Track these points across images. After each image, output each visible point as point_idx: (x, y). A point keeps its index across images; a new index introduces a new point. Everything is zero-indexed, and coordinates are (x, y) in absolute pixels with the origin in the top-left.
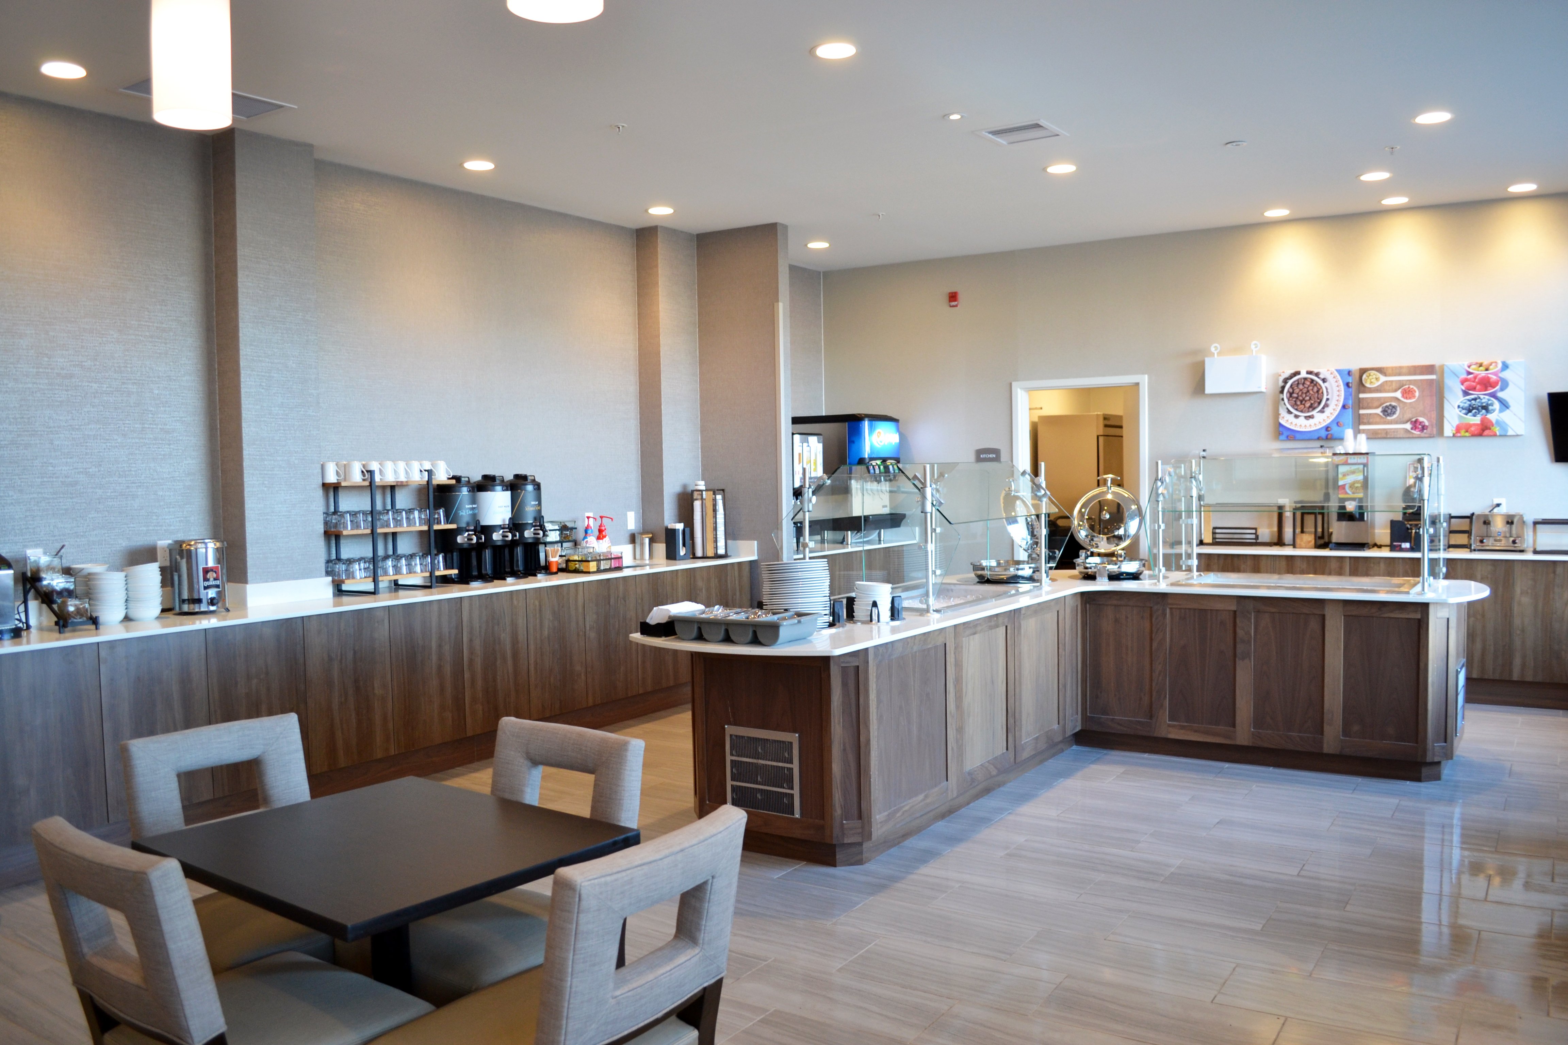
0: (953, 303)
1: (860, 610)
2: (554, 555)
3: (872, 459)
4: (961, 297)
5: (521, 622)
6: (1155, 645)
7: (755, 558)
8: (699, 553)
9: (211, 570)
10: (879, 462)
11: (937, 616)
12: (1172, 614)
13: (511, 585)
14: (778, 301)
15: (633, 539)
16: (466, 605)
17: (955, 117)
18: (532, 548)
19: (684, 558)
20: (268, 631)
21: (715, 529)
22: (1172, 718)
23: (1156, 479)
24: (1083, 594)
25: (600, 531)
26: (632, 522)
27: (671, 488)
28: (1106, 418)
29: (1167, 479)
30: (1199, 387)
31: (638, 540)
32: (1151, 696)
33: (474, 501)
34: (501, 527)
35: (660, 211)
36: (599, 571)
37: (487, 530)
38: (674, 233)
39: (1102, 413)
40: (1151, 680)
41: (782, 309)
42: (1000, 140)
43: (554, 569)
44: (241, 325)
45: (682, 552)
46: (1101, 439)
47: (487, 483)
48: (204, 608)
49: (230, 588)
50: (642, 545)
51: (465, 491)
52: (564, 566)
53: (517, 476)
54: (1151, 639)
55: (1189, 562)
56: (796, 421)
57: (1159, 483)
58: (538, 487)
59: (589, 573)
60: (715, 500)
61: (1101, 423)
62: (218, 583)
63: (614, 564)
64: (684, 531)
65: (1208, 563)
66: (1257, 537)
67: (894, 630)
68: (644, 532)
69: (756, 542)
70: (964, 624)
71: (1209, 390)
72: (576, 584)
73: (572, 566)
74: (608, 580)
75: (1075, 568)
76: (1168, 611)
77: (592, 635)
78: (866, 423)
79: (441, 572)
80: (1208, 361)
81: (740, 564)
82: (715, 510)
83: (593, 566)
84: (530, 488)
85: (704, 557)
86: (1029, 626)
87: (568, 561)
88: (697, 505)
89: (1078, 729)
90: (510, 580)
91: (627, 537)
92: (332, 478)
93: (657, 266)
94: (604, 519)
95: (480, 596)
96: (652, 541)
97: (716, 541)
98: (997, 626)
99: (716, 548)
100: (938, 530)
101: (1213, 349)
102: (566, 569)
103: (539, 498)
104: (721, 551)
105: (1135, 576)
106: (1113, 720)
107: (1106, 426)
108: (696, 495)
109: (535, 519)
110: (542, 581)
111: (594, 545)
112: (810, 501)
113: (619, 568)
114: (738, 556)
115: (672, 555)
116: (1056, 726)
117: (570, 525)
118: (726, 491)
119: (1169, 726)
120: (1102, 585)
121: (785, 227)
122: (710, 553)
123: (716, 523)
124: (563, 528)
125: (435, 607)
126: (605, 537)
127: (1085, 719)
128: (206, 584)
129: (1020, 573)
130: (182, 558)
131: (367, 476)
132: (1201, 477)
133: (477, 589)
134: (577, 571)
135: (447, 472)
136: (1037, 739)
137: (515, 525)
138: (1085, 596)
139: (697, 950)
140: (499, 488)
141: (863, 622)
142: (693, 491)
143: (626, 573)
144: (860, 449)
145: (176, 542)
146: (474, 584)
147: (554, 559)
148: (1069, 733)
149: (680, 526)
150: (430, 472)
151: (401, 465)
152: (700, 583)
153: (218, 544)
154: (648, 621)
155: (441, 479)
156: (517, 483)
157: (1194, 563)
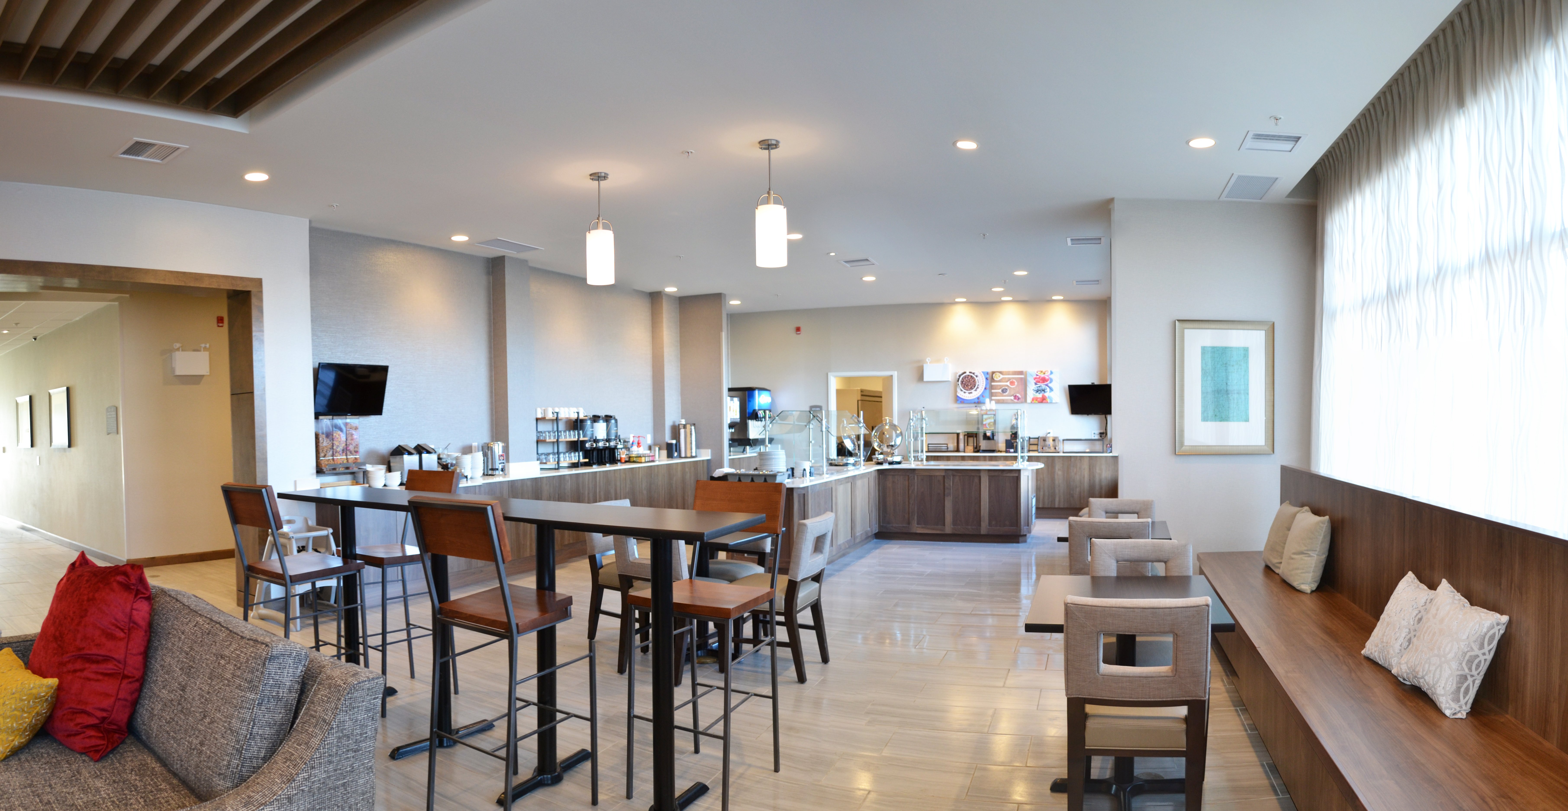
0: (798, 332)
1: (798, 472)
2: (622, 454)
3: (759, 410)
4: (802, 329)
5: (618, 484)
6: (910, 492)
7: (709, 458)
8: (683, 455)
9: (501, 455)
10: (762, 411)
11: (828, 476)
12: (917, 478)
13: (608, 468)
14: (722, 331)
15: (650, 448)
16: (598, 474)
17: (832, 254)
18: (612, 451)
19: (676, 457)
20: (529, 483)
21: (691, 443)
22: (918, 524)
23: (910, 419)
24: (878, 470)
25: (638, 443)
26: (649, 440)
27: (668, 423)
28: (862, 391)
29: (915, 419)
30: (920, 378)
31: (652, 448)
32: (909, 514)
33: (592, 427)
34: (603, 440)
35: (669, 289)
36: (645, 462)
37: (596, 441)
38: (671, 297)
39: (859, 388)
40: (909, 507)
41: (724, 335)
43: (623, 461)
45: (676, 454)
46: (860, 402)
47: (595, 419)
48: (497, 472)
49: (506, 464)
50: (655, 451)
51: (589, 422)
52: (627, 459)
53: (606, 416)
54: (909, 490)
55: (922, 457)
56: (730, 390)
57: (911, 421)
58: (616, 421)
59: (641, 463)
60: (691, 429)
61: (859, 393)
62: (504, 461)
63: (651, 459)
64: (676, 444)
65: (929, 458)
66: (949, 448)
67: (811, 481)
68: (655, 444)
69: (710, 450)
70: (838, 479)
71: (925, 379)
72: (639, 467)
73: (632, 460)
74: (651, 466)
76: (916, 477)
77: (645, 492)
78: (757, 392)
79: (582, 460)
80: (924, 366)
81: (703, 461)
82: (691, 434)
83: (643, 459)
84: (613, 421)
85: (686, 457)
86: (859, 483)
87: (630, 457)
88: (682, 431)
89: (877, 531)
90: (608, 465)
91: (647, 447)
92: (539, 416)
93: (662, 313)
94: (640, 438)
95: (603, 471)
96: (660, 449)
97: (691, 449)
98: (848, 482)
99: (692, 453)
100: (813, 442)
101: (927, 360)
102: (629, 461)
103: (617, 426)
104: (694, 454)
105: (899, 463)
106: (892, 526)
107: (862, 395)
108: (681, 427)
109: (616, 436)
110: (619, 467)
111: (635, 451)
112: (769, 426)
113: (653, 461)
114: (700, 457)
115: (670, 455)
116: (869, 529)
117: (627, 440)
118: (696, 425)
119: (917, 527)
120: (886, 466)
121: (724, 294)
122: (689, 455)
123: (691, 440)
124: (625, 442)
125: (587, 475)
126: (640, 446)
127: (880, 526)
128: (500, 462)
129: (849, 462)
130: (488, 450)
131: (555, 414)
132: (927, 419)
133: (595, 469)
134: (634, 462)
135: (584, 413)
136: (862, 534)
137: (608, 440)
138: (880, 472)
139: (823, 555)
140: (601, 421)
141: (800, 478)
142: (679, 425)
143: (657, 463)
144: (754, 405)
145: (485, 443)
146: (594, 466)
147: (623, 456)
148: (874, 533)
149: (674, 442)
150: (578, 413)
151: (566, 409)
152: (687, 470)
153: (503, 444)
154: (713, 475)
155: (581, 416)
156: (608, 419)
157: (925, 458)
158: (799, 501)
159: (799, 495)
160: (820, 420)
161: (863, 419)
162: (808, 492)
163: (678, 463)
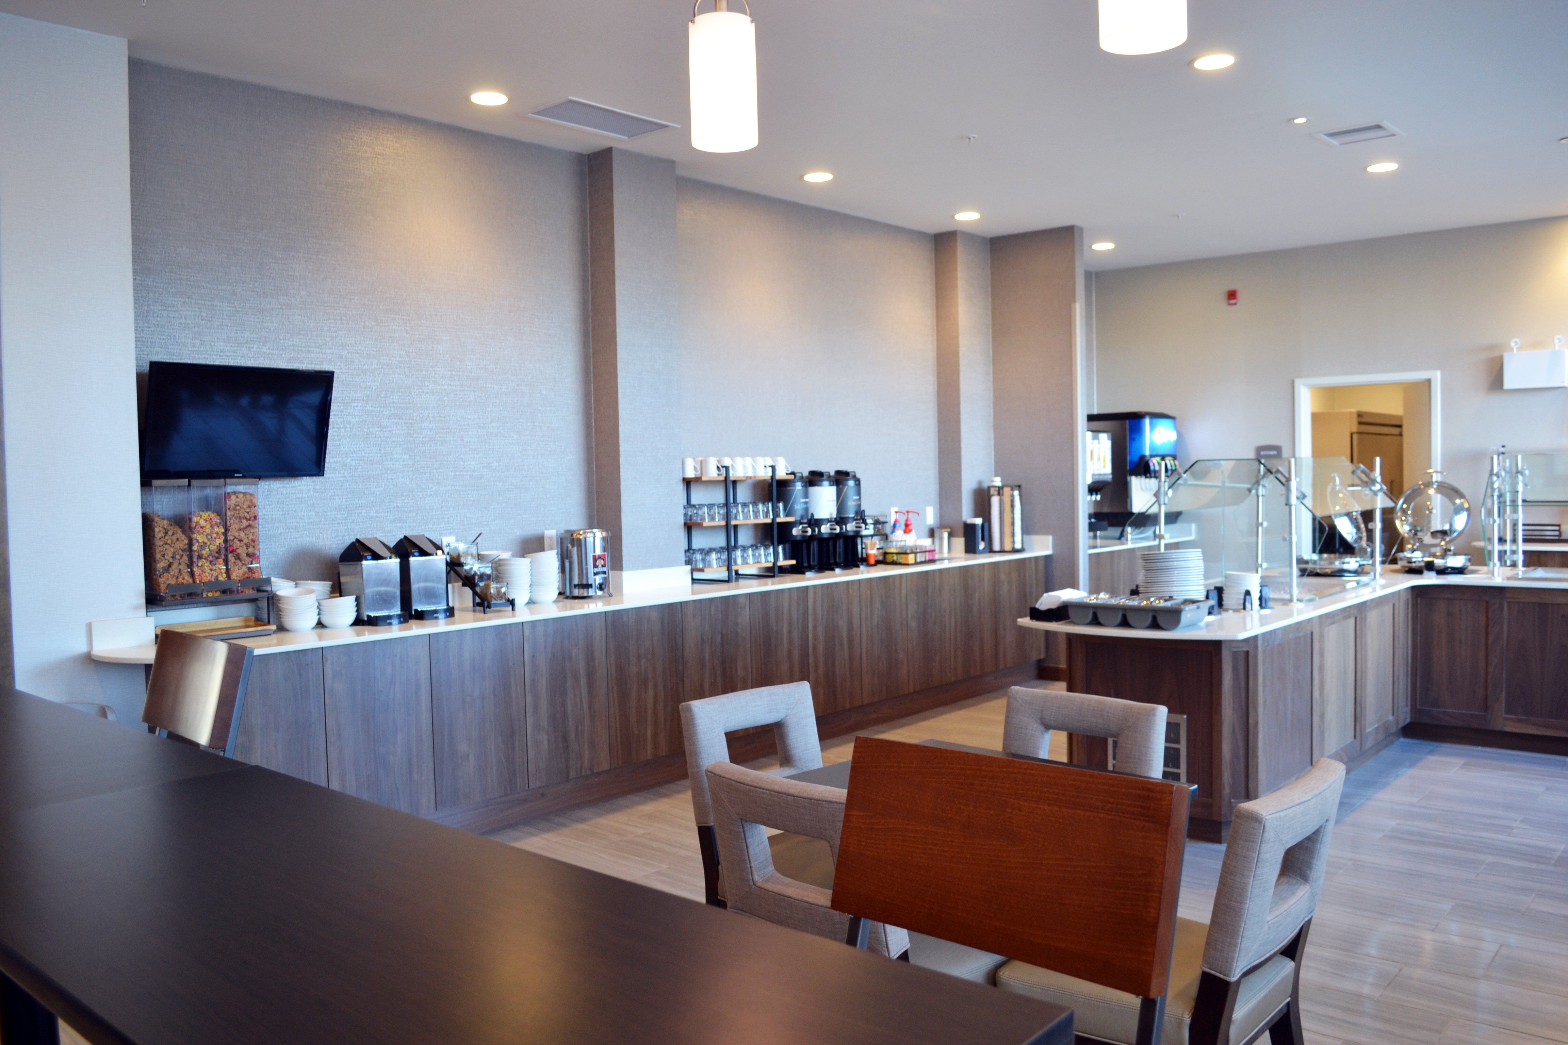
0: (1232, 301)
1: (1232, 598)
2: (872, 548)
3: (1152, 456)
4: (1240, 295)
5: (855, 610)
6: (1491, 639)
7: (1049, 552)
8: (997, 546)
9: (600, 557)
10: (1158, 459)
11: (1301, 605)
13: (839, 576)
14: (1075, 301)
15: (932, 533)
16: (811, 593)
17: (1300, 121)
18: (851, 541)
19: (983, 552)
20: (654, 615)
21: (1013, 524)
22: (1509, 711)
23: (1491, 473)
24: (1413, 588)
25: (907, 525)
26: (930, 517)
27: (968, 485)
28: (1360, 415)
29: (1503, 473)
30: (1497, 382)
31: (937, 534)
32: (1486, 689)
33: (806, 496)
34: (829, 521)
35: (967, 217)
36: (916, 563)
37: (815, 523)
38: (971, 237)
39: (1354, 410)
40: (1487, 673)
41: (1079, 309)
42: (1334, 142)
43: (872, 562)
44: (618, 330)
45: (982, 546)
46: (1355, 437)
47: (814, 478)
48: (591, 592)
49: (612, 574)
50: (941, 539)
51: (799, 486)
52: (881, 558)
53: (838, 473)
54: (1487, 634)
55: (1515, 557)
56: (1091, 418)
57: (1495, 478)
58: (858, 482)
59: (907, 565)
60: (1012, 496)
61: (1355, 420)
62: (605, 569)
63: (928, 557)
64: (983, 526)
65: (1531, 560)
66: (1560, 535)
67: (1262, 621)
68: (942, 526)
69: (1050, 538)
70: (1326, 614)
72: (901, 576)
73: (889, 558)
74: (927, 572)
75: (1396, 563)
76: (1506, 605)
77: (913, 624)
78: (1147, 421)
79: (782, 562)
80: (1507, 358)
81: (1036, 558)
82: (1012, 506)
83: (911, 558)
84: (851, 483)
85: (1002, 552)
86: (1373, 617)
87: (885, 554)
88: (995, 500)
89: (1408, 721)
90: (838, 571)
91: (926, 532)
92: (690, 474)
93: (955, 270)
94: (910, 514)
95: (822, 585)
96: (951, 535)
97: (1013, 535)
98: (1349, 617)
99: (1013, 542)
100: (1265, 524)
101: (1513, 344)
102: (884, 560)
103: (859, 493)
104: (1018, 546)
105: (1460, 571)
106: (1444, 713)
107: (1360, 423)
108: (993, 491)
109: (857, 513)
110: (863, 574)
111: (900, 539)
112: (1166, 494)
113: (932, 561)
114: (1032, 550)
115: (971, 548)
116: (1391, 718)
117: (882, 519)
118: (1023, 486)
119: (1505, 719)
120: (1430, 579)
121: (1081, 229)
122: (1008, 547)
123: (1013, 518)
124: (877, 522)
125: (786, 595)
126: (910, 531)
127: (1414, 711)
128: (596, 570)
129: (1346, 567)
130: (573, 546)
131: (723, 471)
132: (1527, 472)
133: (812, 579)
134: (894, 563)
135: (786, 468)
136: (1377, 729)
137: (841, 520)
138: (1416, 591)
140: (826, 483)
141: (1236, 611)
142: (989, 488)
143: (939, 565)
144: (1141, 446)
145: (567, 531)
146: (809, 574)
147: (873, 552)
148: (1402, 724)
149: (979, 521)
150: (773, 468)
151: (749, 460)
152: (1003, 577)
153: (604, 534)
154: (1037, 606)
155: (781, 474)
156: (840, 478)
157: (1520, 558)
158: (1235, 668)
159: (1235, 654)
160: (1283, 480)
161: (1381, 474)
162: (1256, 647)
163: (983, 565)
